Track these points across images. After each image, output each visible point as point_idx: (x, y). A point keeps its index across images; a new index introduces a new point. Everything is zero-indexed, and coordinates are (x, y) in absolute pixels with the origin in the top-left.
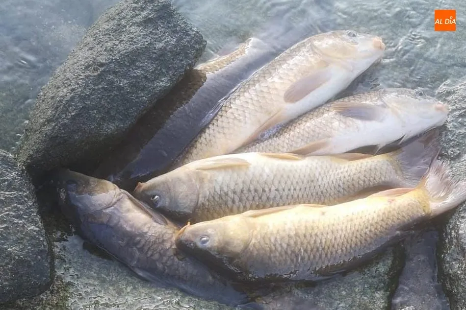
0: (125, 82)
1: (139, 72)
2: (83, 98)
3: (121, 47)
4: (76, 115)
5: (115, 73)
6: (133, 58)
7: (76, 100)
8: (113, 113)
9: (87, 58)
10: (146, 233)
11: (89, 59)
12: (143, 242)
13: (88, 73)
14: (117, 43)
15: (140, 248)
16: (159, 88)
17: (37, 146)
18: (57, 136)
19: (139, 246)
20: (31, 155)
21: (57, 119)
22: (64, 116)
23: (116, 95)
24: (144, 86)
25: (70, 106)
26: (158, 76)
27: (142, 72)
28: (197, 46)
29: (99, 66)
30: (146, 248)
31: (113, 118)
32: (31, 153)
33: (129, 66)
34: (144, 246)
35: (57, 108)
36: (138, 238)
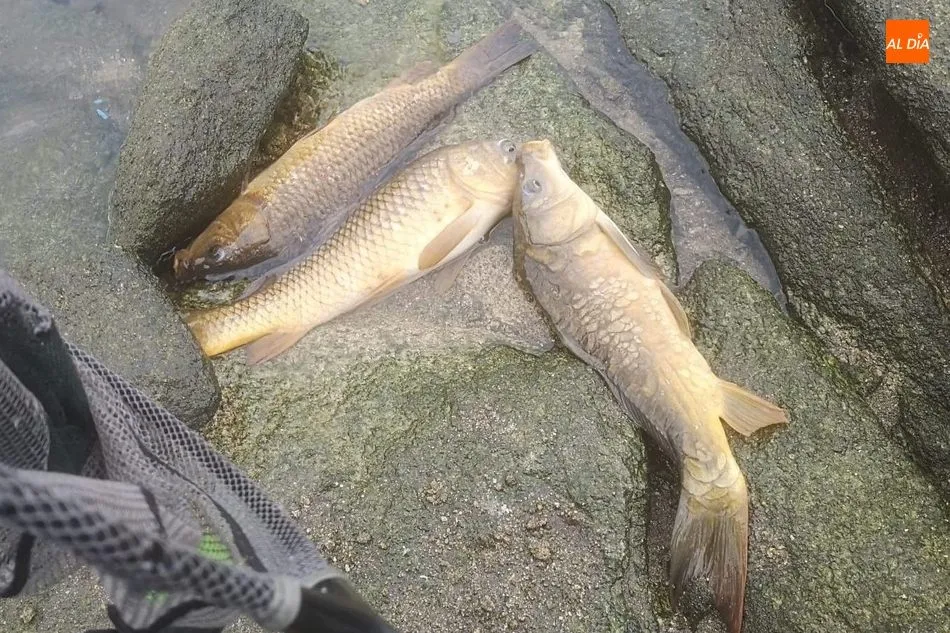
0: (229, 102)
3: (209, 63)
4: (184, 165)
5: (212, 95)
13: (180, 108)
16: (272, 97)
17: (144, 221)
18: (169, 200)
20: (140, 236)
21: (162, 178)
22: (169, 171)
23: (224, 123)
25: (172, 156)
27: (245, 83)
29: (191, 94)
33: (227, 82)
35: (157, 165)
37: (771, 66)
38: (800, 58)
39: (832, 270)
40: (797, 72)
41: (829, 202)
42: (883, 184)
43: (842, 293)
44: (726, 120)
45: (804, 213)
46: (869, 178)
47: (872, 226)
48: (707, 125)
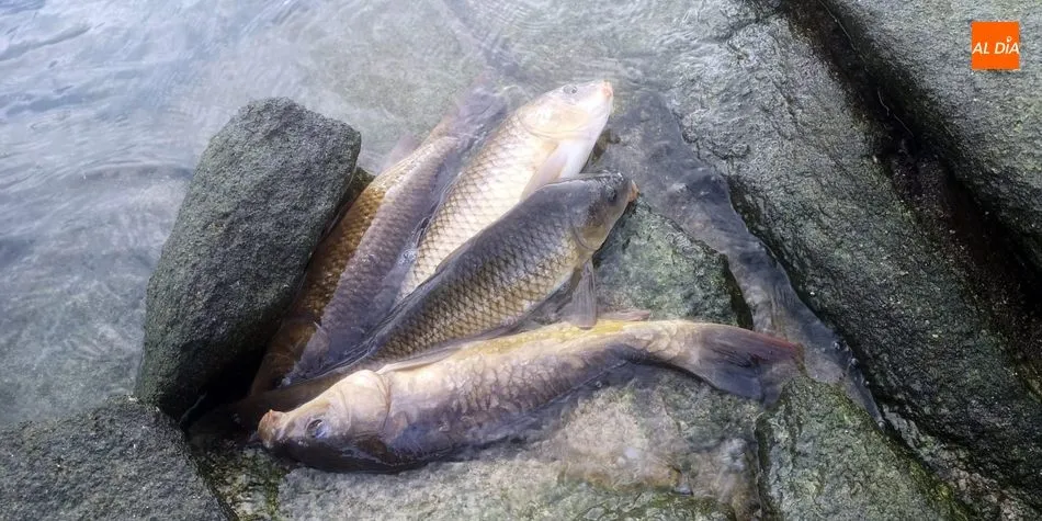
0: (268, 225)
1: (282, 205)
2: (213, 271)
3: (245, 182)
4: (211, 300)
5: (248, 218)
6: (267, 190)
7: (204, 277)
8: (265, 274)
9: (200, 215)
10: (456, 389)
11: (205, 215)
12: (463, 401)
13: (208, 234)
14: (238, 178)
15: (468, 410)
16: (318, 216)
17: (165, 366)
18: (192, 341)
19: (464, 411)
20: (162, 384)
21: (183, 316)
22: (192, 308)
23: (261, 248)
24: (297, 221)
25: (196, 290)
26: (311, 199)
27: (287, 203)
28: (351, 143)
29: (223, 218)
30: (474, 404)
31: (267, 282)
32: (160, 379)
33: (266, 202)
34: (469, 404)
35: (178, 301)
36: (454, 403)
37: (840, 167)
38: (869, 157)
39: (932, 384)
40: (870, 172)
41: (919, 309)
42: (974, 288)
43: (945, 411)
44: (799, 223)
45: (892, 322)
46: (960, 282)
47: (969, 335)
48: (779, 230)
